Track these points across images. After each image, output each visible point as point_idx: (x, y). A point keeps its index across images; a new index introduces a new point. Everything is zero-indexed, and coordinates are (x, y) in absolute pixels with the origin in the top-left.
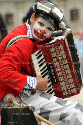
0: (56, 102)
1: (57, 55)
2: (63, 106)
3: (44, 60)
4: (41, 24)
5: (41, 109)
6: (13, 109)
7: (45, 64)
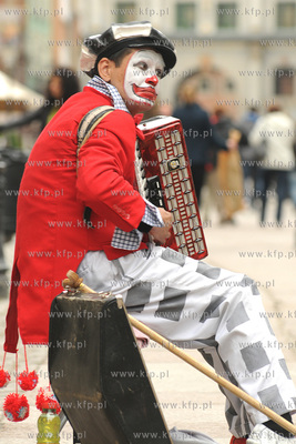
0: (198, 271)
1: (168, 156)
2: (214, 281)
5: (167, 289)
6: (79, 302)
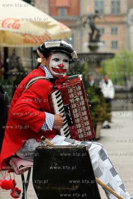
1: (75, 96)
3: (62, 101)
4: (57, 60)
7: (62, 106)
